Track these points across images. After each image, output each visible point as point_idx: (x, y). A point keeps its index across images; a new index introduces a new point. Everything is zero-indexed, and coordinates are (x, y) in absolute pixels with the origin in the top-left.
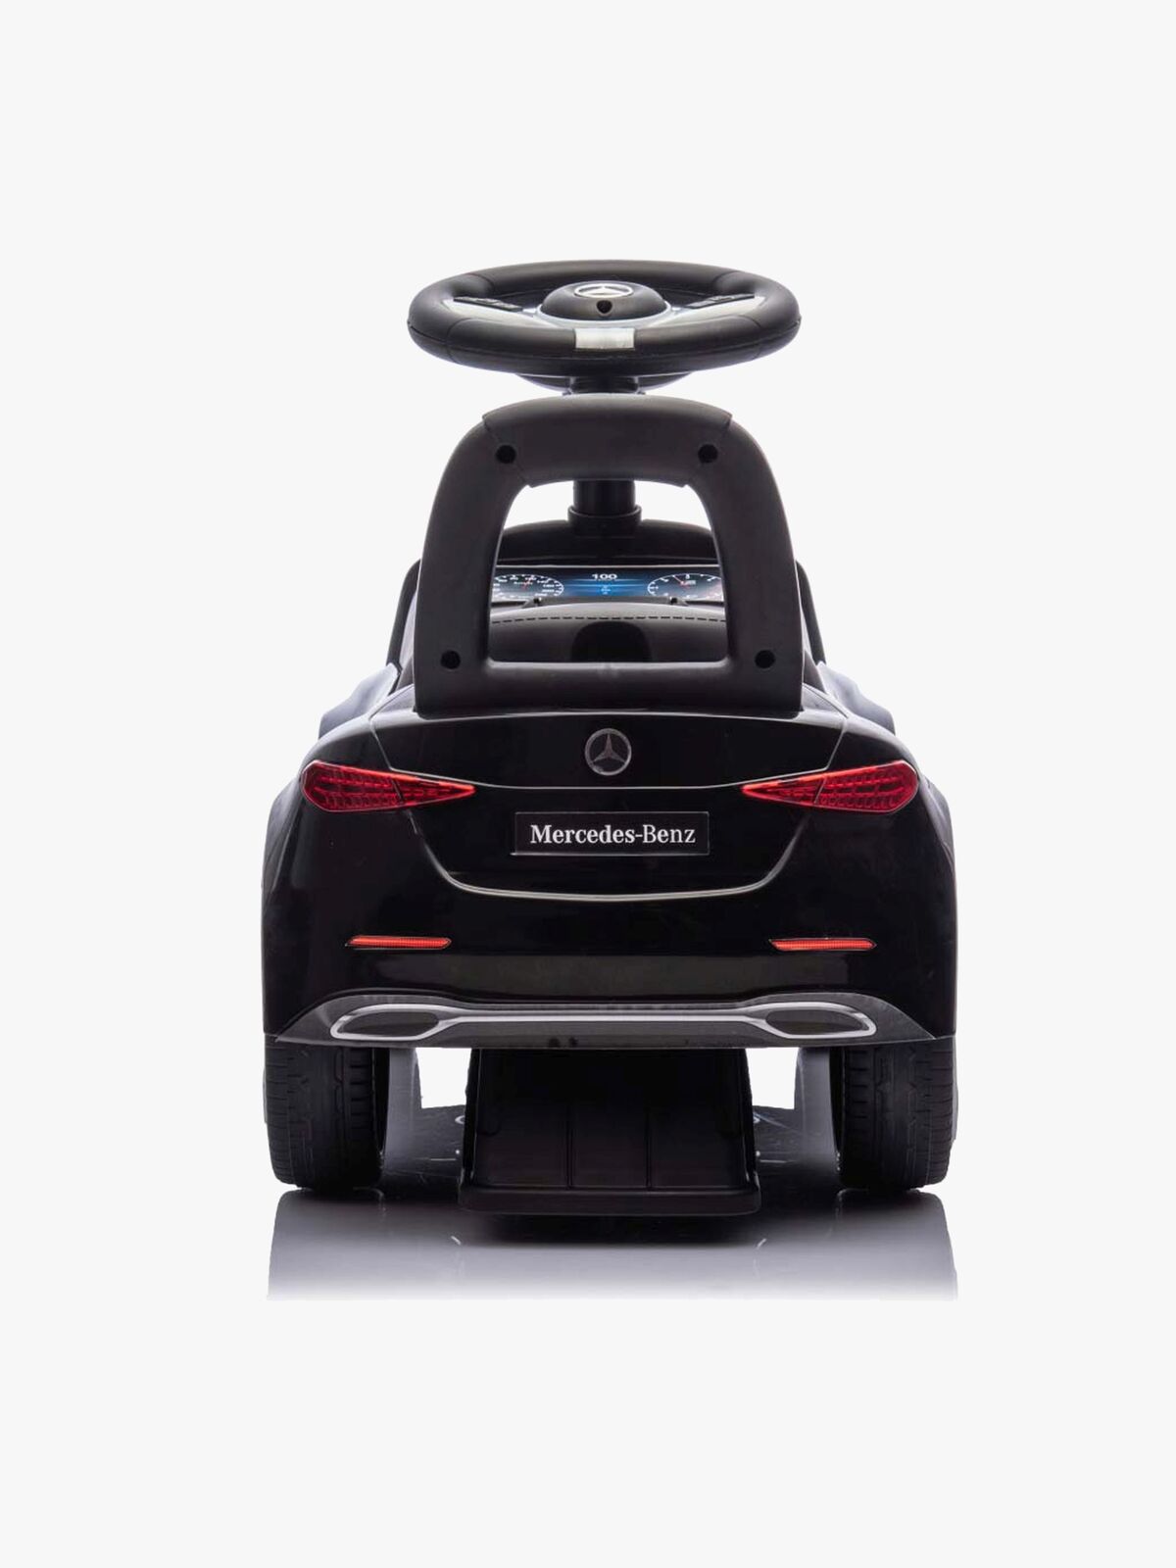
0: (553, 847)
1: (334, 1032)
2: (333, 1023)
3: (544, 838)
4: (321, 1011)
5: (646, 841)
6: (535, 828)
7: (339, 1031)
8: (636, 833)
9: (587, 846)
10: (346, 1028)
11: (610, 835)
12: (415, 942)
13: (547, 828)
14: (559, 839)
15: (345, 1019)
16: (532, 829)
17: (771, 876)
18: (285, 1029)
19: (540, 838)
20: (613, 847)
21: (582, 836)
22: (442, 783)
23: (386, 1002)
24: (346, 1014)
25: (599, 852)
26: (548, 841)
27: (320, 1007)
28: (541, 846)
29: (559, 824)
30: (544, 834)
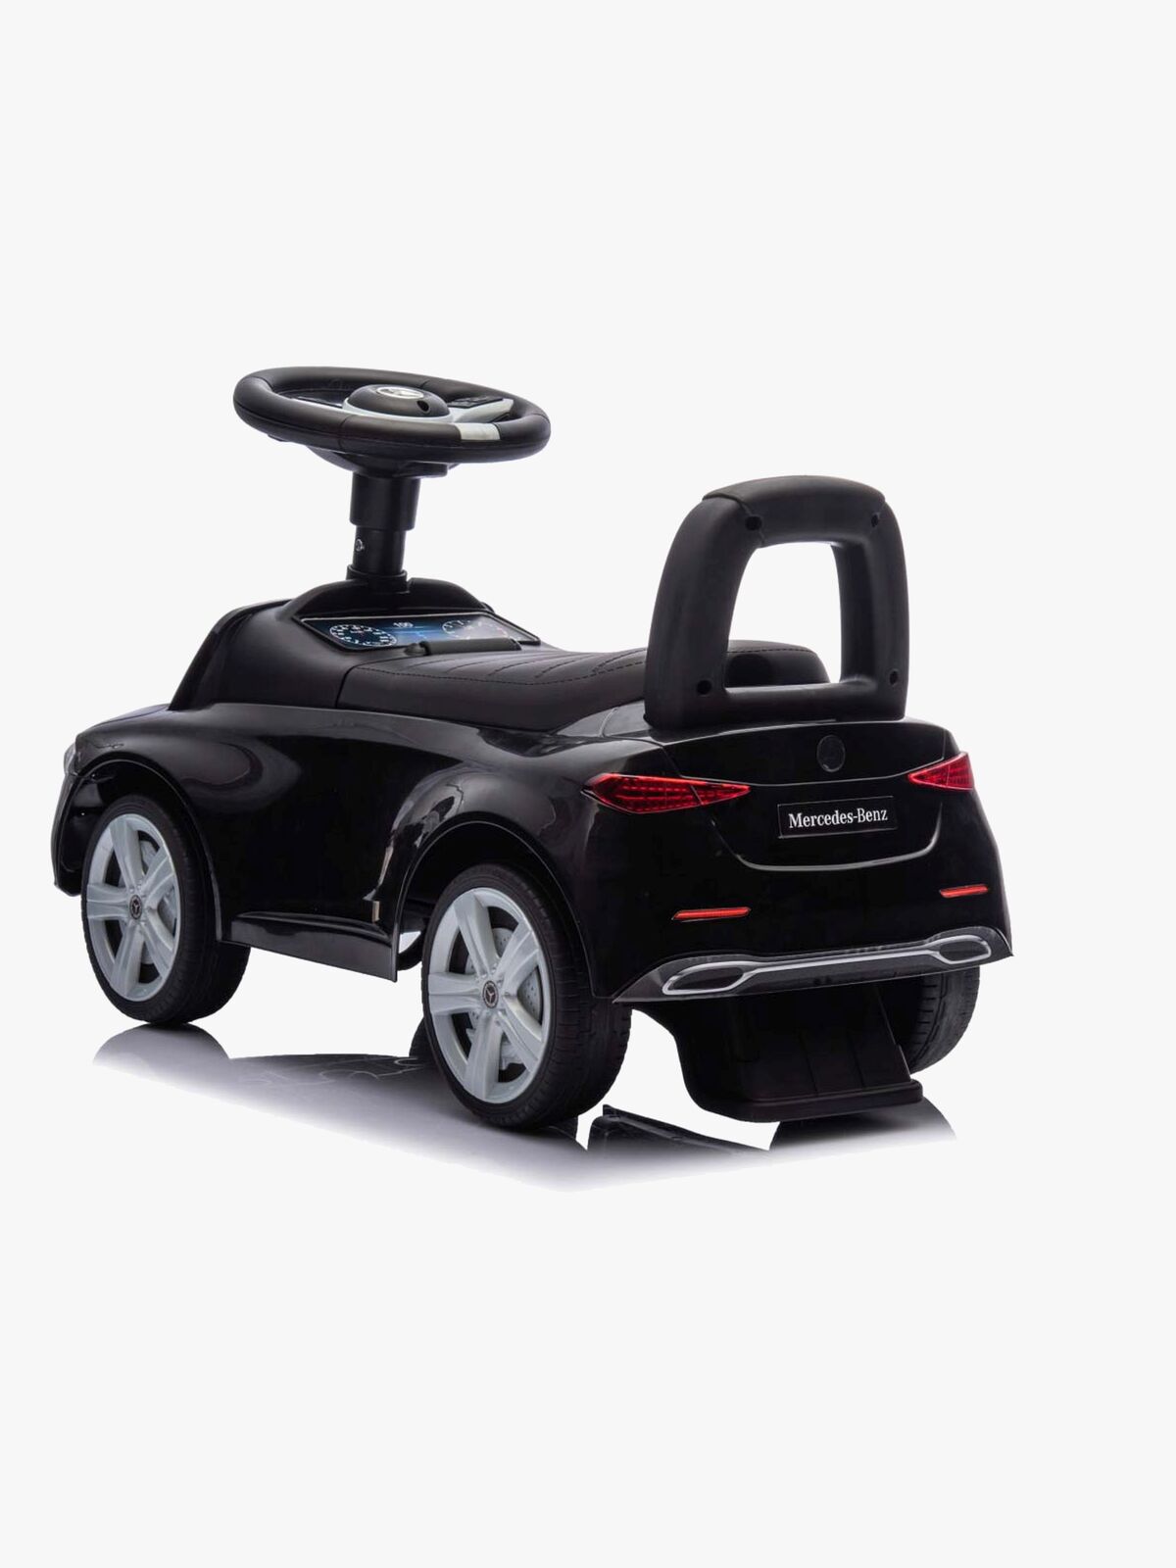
0: (804, 830)
1: (665, 990)
2: (665, 982)
3: (798, 824)
4: (654, 974)
5: (859, 821)
6: (791, 816)
7: (670, 989)
8: (854, 815)
9: (825, 828)
10: (676, 986)
11: (838, 818)
12: (722, 912)
13: (799, 815)
14: (807, 823)
15: (674, 978)
16: (789, 817)
17: (934, 841)
18: (621, 992)
19: (795, 824)
20: (840, 827)
21: (822, 820)
22: (725, 785)
23: (706, 962)
24: (675, 974)
25: (833, 831)
26: (800, 825)
27: (653, 972)
28: (797, 830)
29: (807, 812)
30: (797, 820)
